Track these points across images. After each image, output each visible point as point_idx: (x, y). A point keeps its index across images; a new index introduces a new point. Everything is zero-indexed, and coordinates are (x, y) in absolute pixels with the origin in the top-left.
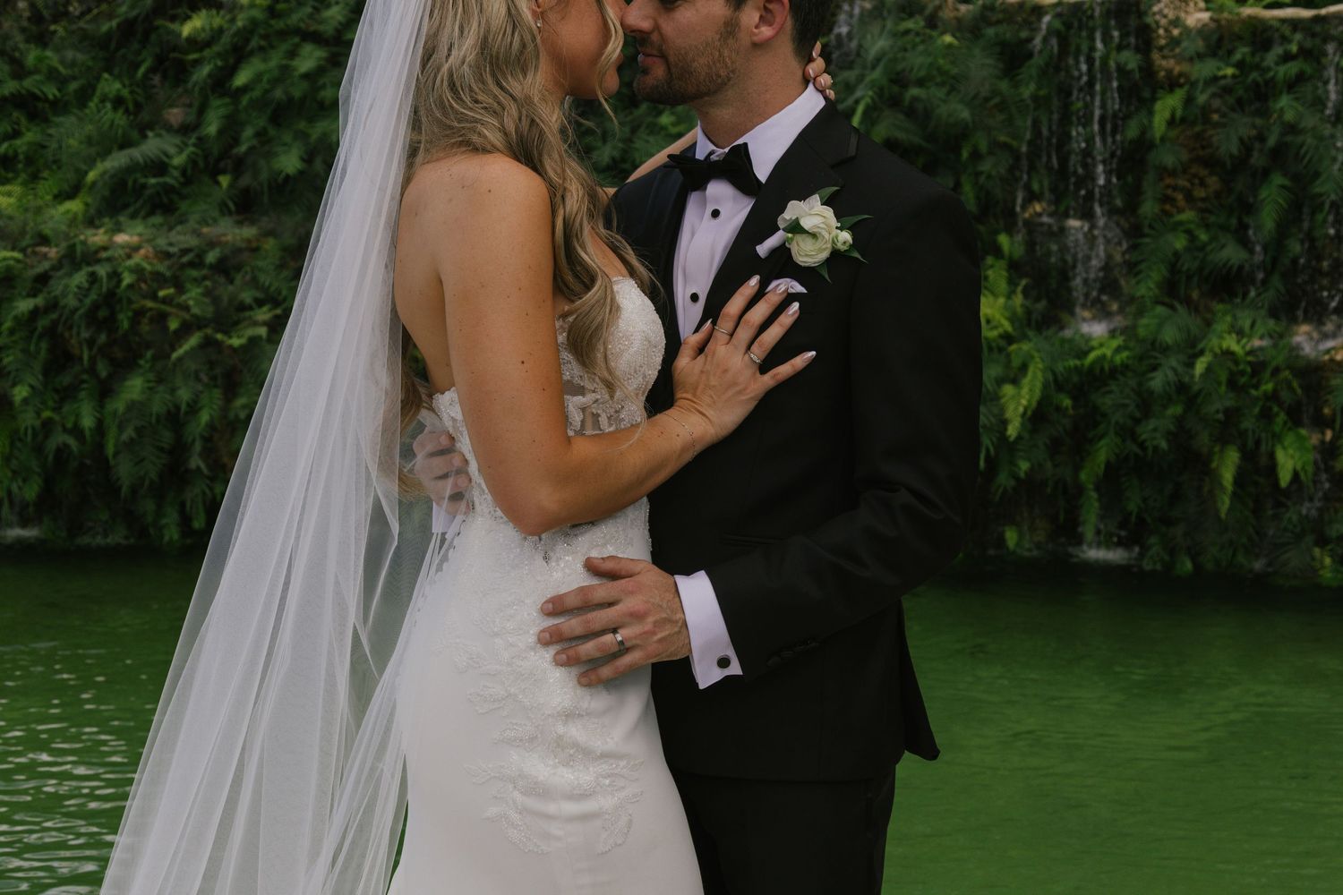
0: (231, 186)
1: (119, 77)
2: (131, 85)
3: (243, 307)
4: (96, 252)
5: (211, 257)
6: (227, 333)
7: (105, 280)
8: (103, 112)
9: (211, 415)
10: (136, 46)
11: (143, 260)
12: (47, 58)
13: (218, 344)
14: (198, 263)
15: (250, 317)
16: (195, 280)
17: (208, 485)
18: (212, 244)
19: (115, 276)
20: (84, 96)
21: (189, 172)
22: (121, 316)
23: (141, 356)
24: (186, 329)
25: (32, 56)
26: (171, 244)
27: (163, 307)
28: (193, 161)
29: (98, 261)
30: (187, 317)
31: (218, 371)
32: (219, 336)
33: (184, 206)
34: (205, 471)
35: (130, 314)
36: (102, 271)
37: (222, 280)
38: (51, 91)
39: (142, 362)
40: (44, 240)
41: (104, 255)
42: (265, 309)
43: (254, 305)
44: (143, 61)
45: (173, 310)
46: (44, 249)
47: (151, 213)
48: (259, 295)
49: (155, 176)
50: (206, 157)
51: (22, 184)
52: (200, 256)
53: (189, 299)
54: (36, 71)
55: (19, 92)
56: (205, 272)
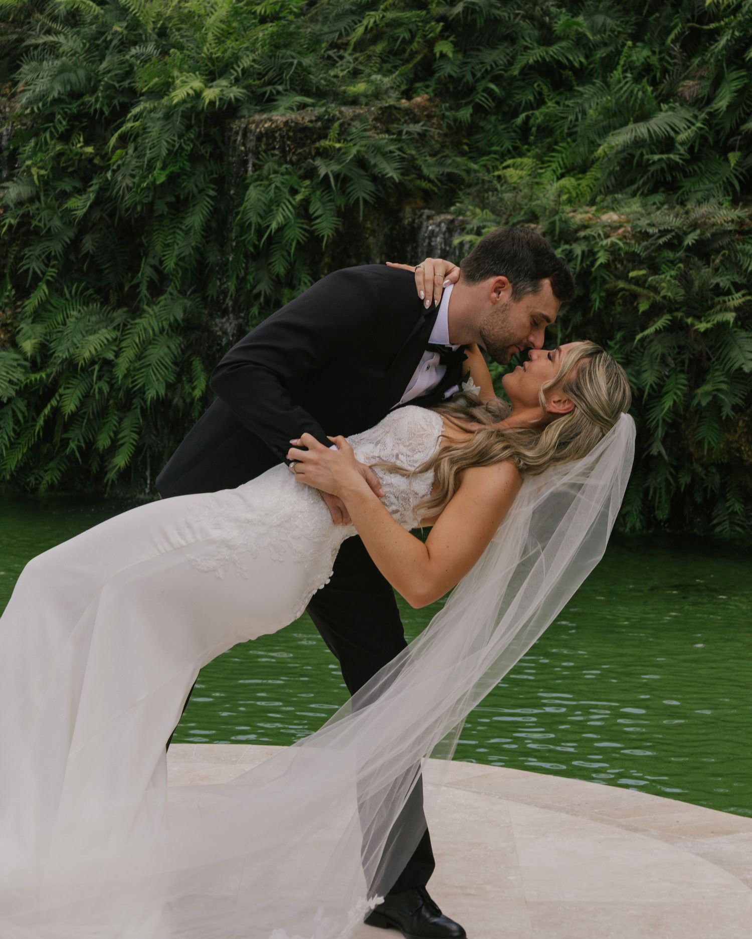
0: (739, 164)
1: (649, 44)
2: (660, 53)
3: (718, 291)
4: (577, 231)
5: (689, 240)
6: (698, 318)
7: (579, 258)
8: (623, 82)
9: (675, 402)
10: (669, 9)
11: (620, 239)
12: (578, 24)
13: (687, 328)
14: (675, 244)
15: (724, 302)
16: (672, 262)
17: (671, 473)
18: (694, 226)
19: (590, 254)
20: (609, 64)
21: (696, 150)
22: (594, 296)
23: (611, 338)
24: (656, 310)
25: (561, 21)
26: (651, 225)
27: (634, 287)
28: (702, 137)
29: (577, 240)
30: (658, 298)
31: (686, 356)
32: (690, 321)
33: (687, 184)
34: (666, 458)
35: (603, 294)
36: (578, 249)
37: (700, 263)
38: (578, 59)
39: (611, 343)
40: (533, 217)
41: (582, 234)
42: (739, 294)
43: (733, 291)
44: (675, 26)
45: (646, 292)
46: (533, 226)
47: (653, 191)
48: (738, 279)
49: (662, 153)
50: (718, 133)
51: (534, 157)
52: (679, 238)
53: (663, 281)
54: (565, 38)
55: (543, 59)
56: (681, 254)
